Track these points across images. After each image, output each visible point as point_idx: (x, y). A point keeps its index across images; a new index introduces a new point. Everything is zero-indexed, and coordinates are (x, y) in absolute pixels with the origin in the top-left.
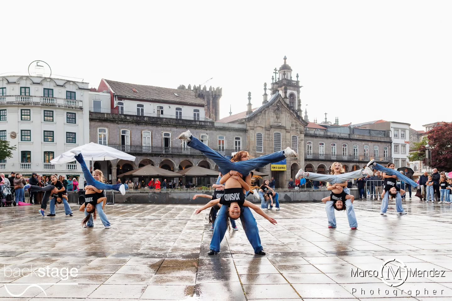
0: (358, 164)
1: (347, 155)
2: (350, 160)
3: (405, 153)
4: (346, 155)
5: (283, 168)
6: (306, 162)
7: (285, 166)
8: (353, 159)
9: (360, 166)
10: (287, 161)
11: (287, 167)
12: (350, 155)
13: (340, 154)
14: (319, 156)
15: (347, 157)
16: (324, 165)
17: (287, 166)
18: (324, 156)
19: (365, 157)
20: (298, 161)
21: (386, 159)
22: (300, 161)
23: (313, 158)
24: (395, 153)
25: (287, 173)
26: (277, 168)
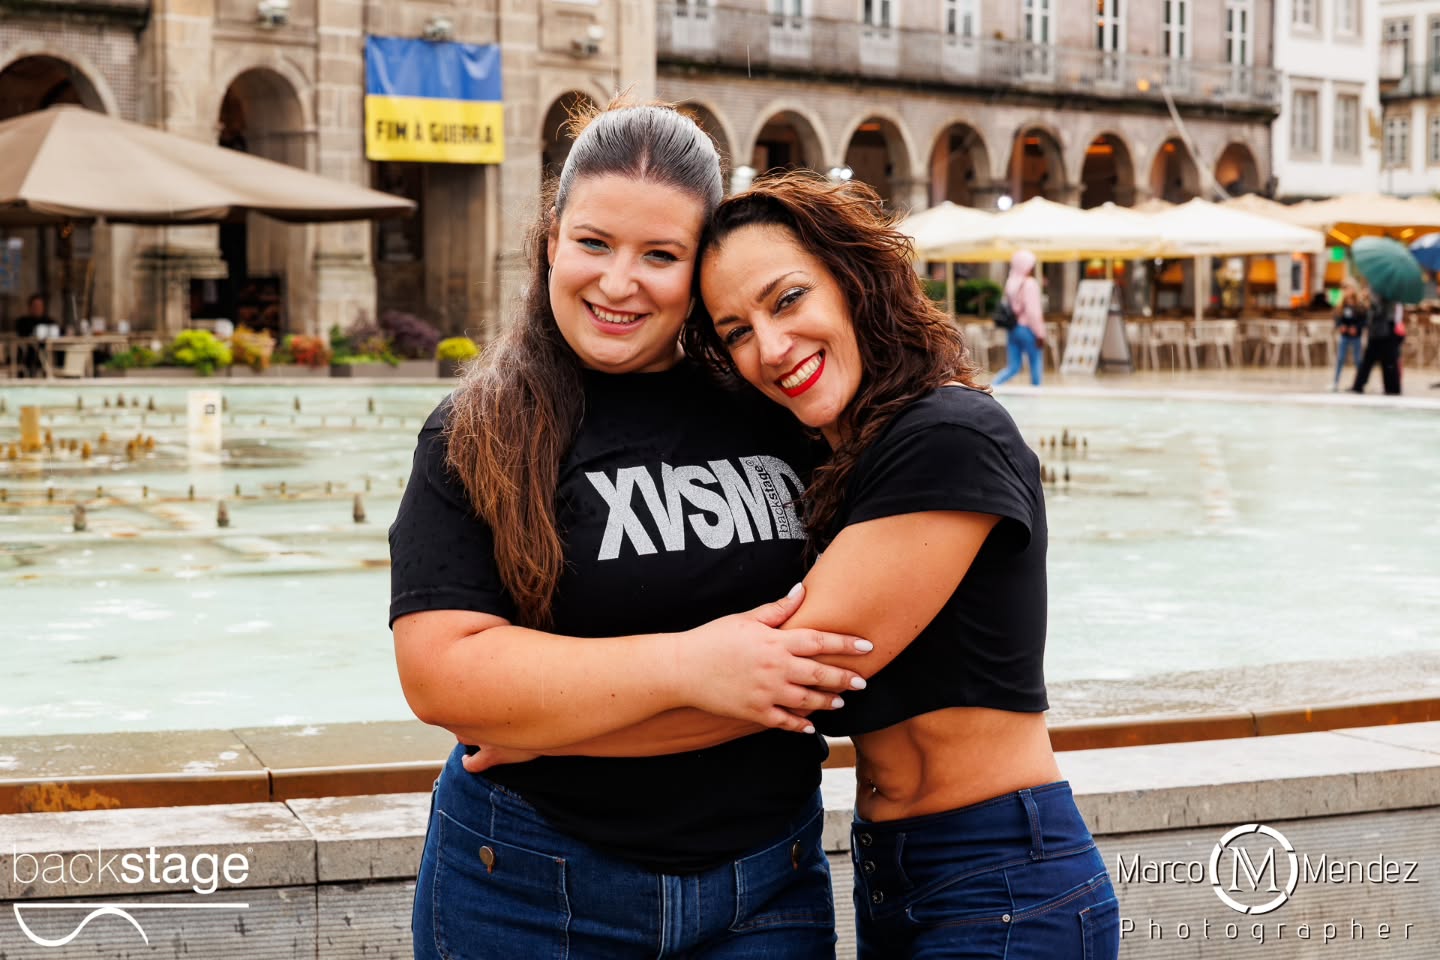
0: (1050, 118)
1: (976, 30)
2: (1004, 79)
3: (1359, 30)
4: (968, 33)
5: (471, 133)
6: (664, 83)
7: (486, 114)
8: (1018, 73)
9: (1066, 137)
10: (508, 72)
11: (508, 132)
12: (998, 36)
13: (929, 22)
14: (767, 37)
15: (976, 49)
16: (806, 122)
17: (507, 115)
18: (807, 31)
19: (1100, 61)
20: (601, 71)
21: (1236, 76)
22: (617, 73)
23: (726, 52)
24: (1296, 34)
25: (510, 188)
26: (418, 136)
